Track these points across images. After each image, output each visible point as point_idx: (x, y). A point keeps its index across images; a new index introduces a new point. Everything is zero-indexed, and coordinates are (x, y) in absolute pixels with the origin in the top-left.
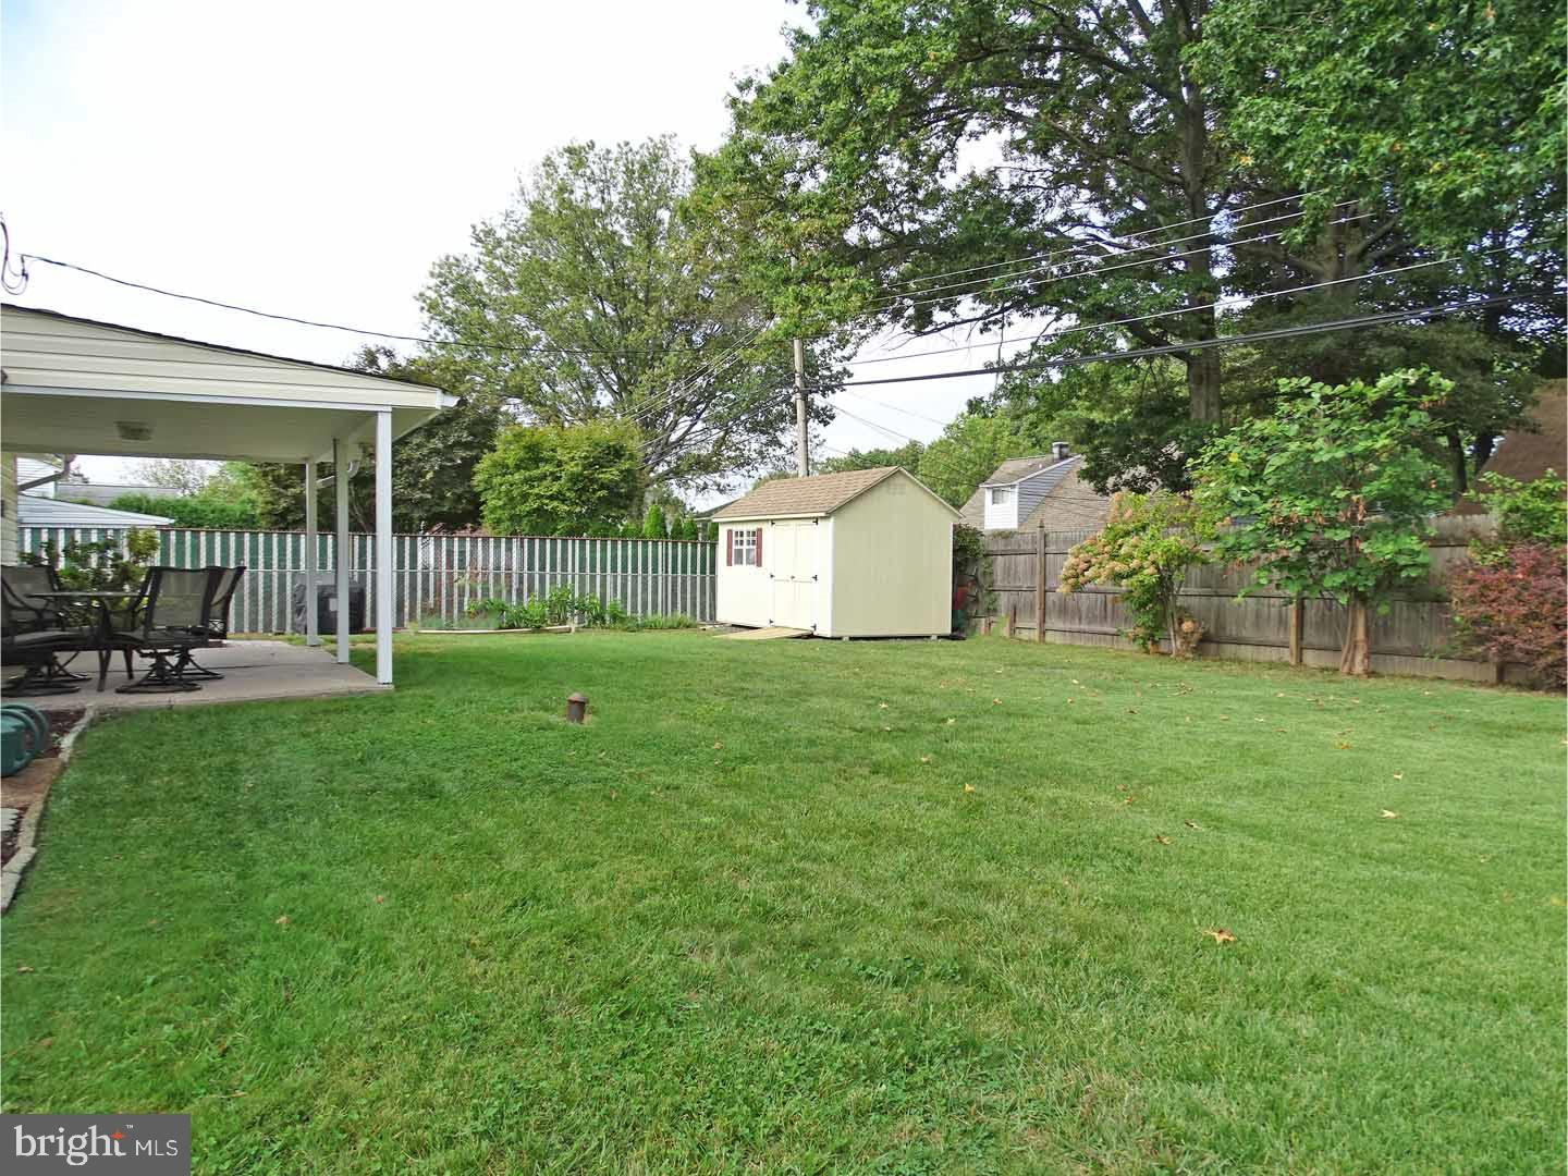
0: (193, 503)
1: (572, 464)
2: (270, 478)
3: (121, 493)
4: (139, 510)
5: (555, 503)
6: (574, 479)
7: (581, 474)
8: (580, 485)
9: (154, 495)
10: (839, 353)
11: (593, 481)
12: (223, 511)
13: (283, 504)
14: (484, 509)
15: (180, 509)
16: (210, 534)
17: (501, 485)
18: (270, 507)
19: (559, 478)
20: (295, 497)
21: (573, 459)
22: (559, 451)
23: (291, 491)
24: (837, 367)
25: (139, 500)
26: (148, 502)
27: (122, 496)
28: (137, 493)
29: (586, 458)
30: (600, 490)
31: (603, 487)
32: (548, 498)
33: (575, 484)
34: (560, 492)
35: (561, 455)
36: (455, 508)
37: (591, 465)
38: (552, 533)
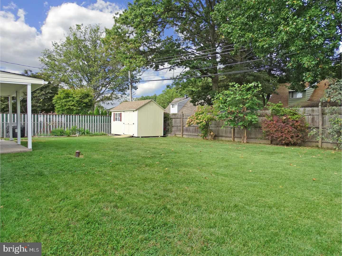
5: (73, 107)
6: (77, 101)
7: (79, 100)
10: (138, 74)
11: (82, 102)
13: (3, 106)
14: (55, 108)
17: (60, 102)
19: (74, 101)
20: (6, 105)
21: (77, 97)
22: (74, 95)
23: (5, 103)
24: (138, 77)
29: (80, 96)
30: (84, 104)
31: (84, 103)
32: (71, 106)
33: (78, 102)
34: (74, 104)
35: (74, 96)
36: (48, 108)
37: (81, 98)
38: (72, 114)
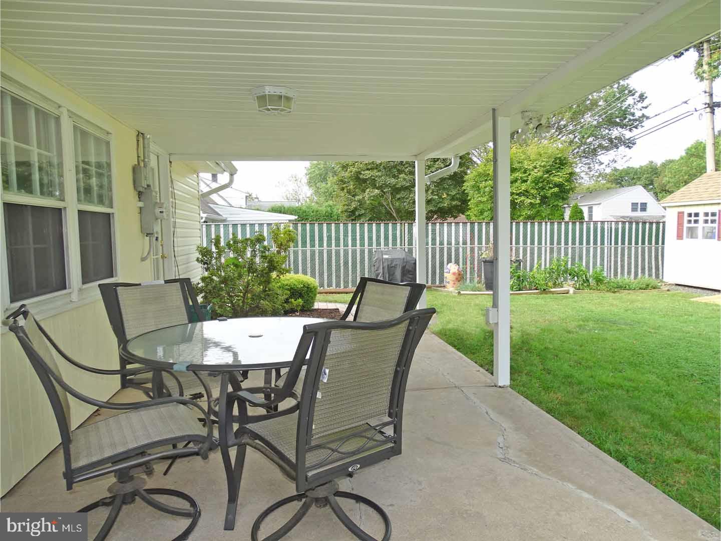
0: (304, 208)
1: (536, 171)
2: (345, 190)
3: (273, 204)
4: (280, 212)
5: (523, 198)
6: (536, 181)
7: (541, 178)
8: (540, 185)
9: (287, 205)
11: (548, 182)
12: (317, 211)
13: (353, 205)
14: (471, 204)
15: (298, 211)
16: (312, 224)
17: (485, 187)
18: (346, 207)
19: (526, 181)
20: (359, 201)
21: (535, 167)
22: (526, 162)
23: (357, 198)
25: (280, 207)
26: (284, 208)
27: (273, 206)
28: (279, 204)
29: (544, 166)
30: (554, 187)
31: (556, 185)
32: (517, 194)
33: (537, 184)
34: (526, 191)
35: (526, 165)
36: (451, 204)
37: (548, 172)
38: (518, 218)
